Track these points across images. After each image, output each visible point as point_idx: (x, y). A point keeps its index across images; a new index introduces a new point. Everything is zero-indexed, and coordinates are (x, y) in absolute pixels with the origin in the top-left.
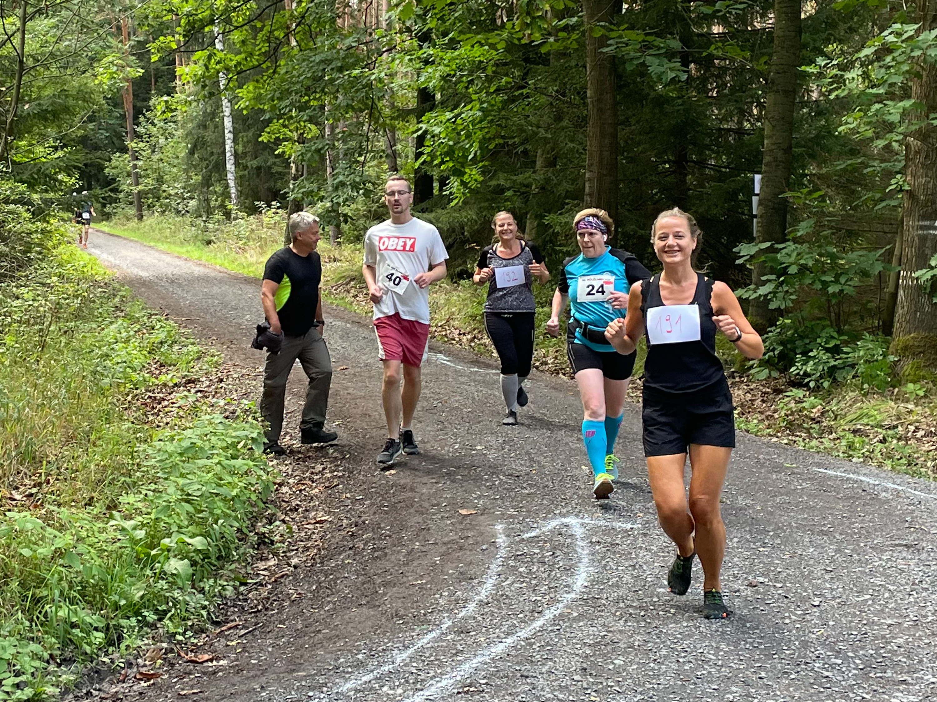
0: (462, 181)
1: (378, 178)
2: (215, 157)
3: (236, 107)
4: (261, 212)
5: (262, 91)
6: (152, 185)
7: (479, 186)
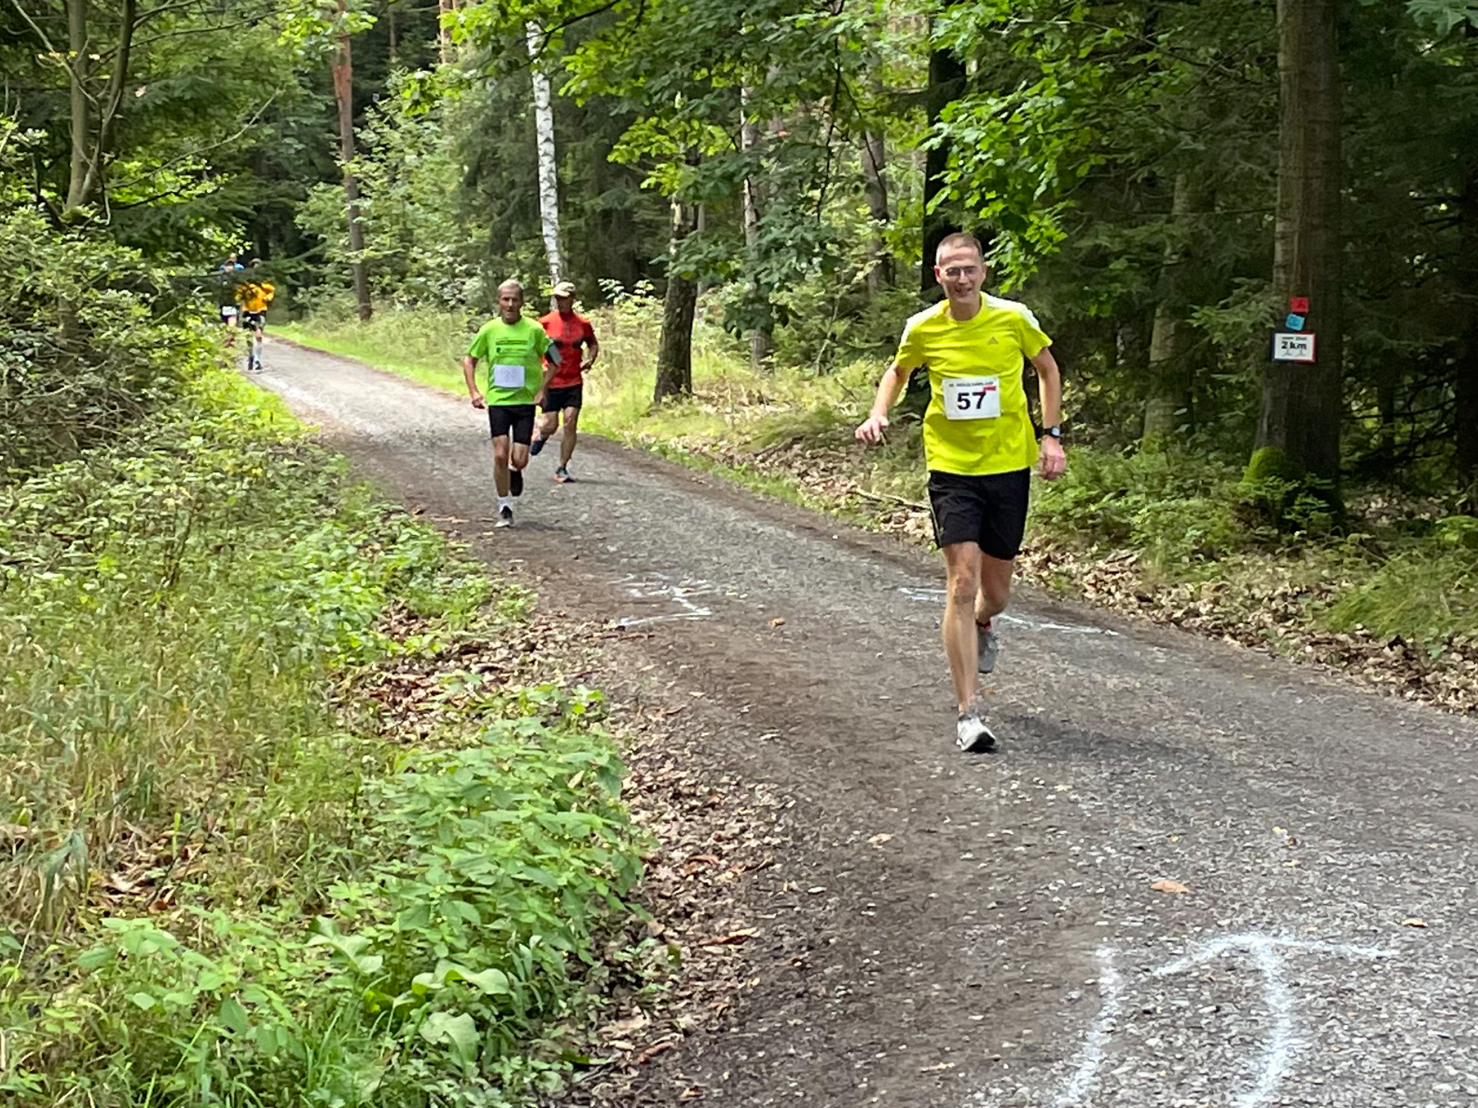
0: (1022, 240)
1: (850, 232)
2: (517, 192)
3: (562, 92)
4: (610, 302)
5: (613, 58)
6: (390, 248)
7: (1057, 250)
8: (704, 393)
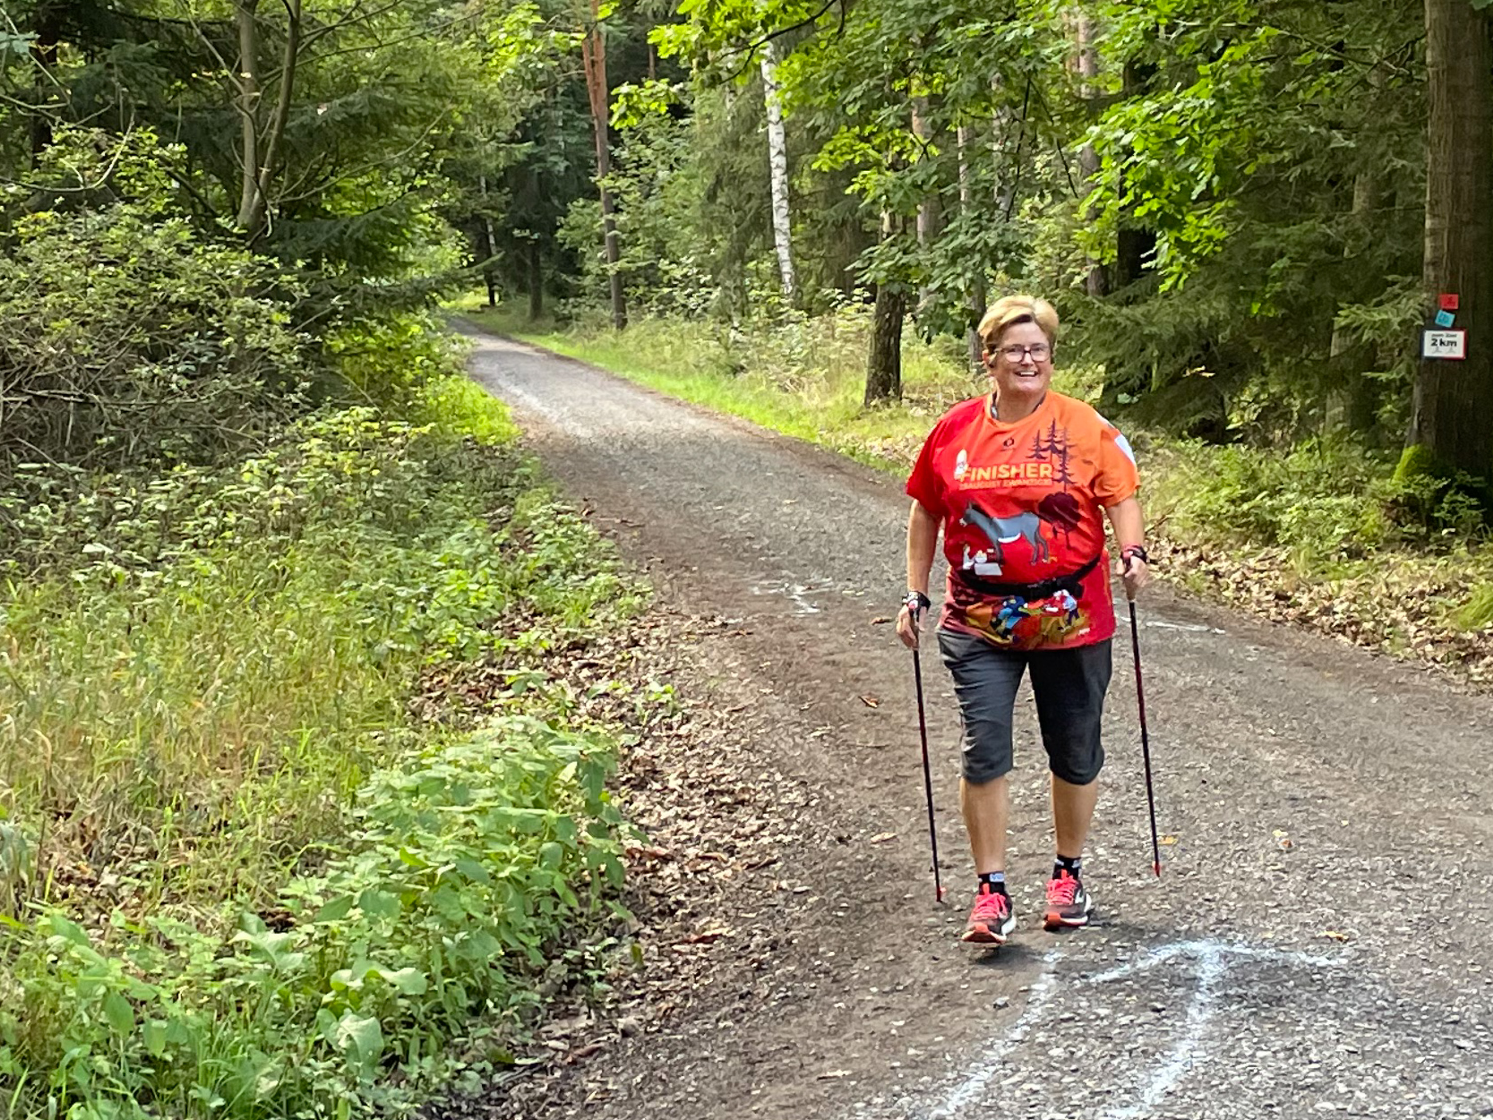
0: (1178, 241)
2: (753, 204)
4: (833, 309)
6: (644, 260)
7: (1219, 249)
8: (915, 396)
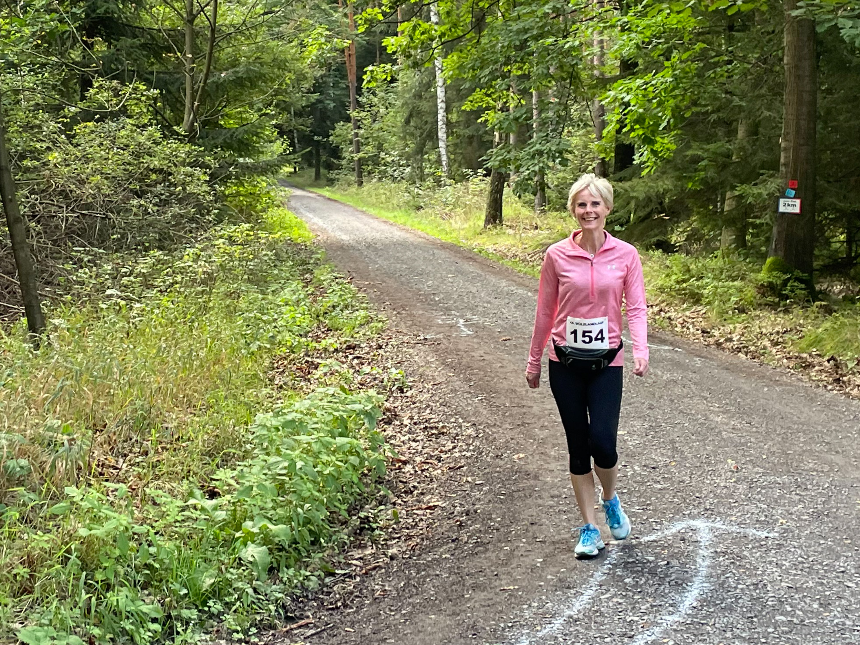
0: (652, 150)
1: (586, 147)
2: (428, 126)
4: (468, 180)
5: (465, 61)
6: (372, 152)
7: (672, 155)
8: (509, 224)
